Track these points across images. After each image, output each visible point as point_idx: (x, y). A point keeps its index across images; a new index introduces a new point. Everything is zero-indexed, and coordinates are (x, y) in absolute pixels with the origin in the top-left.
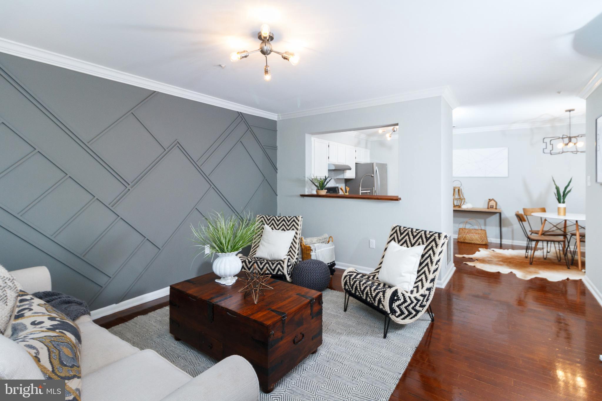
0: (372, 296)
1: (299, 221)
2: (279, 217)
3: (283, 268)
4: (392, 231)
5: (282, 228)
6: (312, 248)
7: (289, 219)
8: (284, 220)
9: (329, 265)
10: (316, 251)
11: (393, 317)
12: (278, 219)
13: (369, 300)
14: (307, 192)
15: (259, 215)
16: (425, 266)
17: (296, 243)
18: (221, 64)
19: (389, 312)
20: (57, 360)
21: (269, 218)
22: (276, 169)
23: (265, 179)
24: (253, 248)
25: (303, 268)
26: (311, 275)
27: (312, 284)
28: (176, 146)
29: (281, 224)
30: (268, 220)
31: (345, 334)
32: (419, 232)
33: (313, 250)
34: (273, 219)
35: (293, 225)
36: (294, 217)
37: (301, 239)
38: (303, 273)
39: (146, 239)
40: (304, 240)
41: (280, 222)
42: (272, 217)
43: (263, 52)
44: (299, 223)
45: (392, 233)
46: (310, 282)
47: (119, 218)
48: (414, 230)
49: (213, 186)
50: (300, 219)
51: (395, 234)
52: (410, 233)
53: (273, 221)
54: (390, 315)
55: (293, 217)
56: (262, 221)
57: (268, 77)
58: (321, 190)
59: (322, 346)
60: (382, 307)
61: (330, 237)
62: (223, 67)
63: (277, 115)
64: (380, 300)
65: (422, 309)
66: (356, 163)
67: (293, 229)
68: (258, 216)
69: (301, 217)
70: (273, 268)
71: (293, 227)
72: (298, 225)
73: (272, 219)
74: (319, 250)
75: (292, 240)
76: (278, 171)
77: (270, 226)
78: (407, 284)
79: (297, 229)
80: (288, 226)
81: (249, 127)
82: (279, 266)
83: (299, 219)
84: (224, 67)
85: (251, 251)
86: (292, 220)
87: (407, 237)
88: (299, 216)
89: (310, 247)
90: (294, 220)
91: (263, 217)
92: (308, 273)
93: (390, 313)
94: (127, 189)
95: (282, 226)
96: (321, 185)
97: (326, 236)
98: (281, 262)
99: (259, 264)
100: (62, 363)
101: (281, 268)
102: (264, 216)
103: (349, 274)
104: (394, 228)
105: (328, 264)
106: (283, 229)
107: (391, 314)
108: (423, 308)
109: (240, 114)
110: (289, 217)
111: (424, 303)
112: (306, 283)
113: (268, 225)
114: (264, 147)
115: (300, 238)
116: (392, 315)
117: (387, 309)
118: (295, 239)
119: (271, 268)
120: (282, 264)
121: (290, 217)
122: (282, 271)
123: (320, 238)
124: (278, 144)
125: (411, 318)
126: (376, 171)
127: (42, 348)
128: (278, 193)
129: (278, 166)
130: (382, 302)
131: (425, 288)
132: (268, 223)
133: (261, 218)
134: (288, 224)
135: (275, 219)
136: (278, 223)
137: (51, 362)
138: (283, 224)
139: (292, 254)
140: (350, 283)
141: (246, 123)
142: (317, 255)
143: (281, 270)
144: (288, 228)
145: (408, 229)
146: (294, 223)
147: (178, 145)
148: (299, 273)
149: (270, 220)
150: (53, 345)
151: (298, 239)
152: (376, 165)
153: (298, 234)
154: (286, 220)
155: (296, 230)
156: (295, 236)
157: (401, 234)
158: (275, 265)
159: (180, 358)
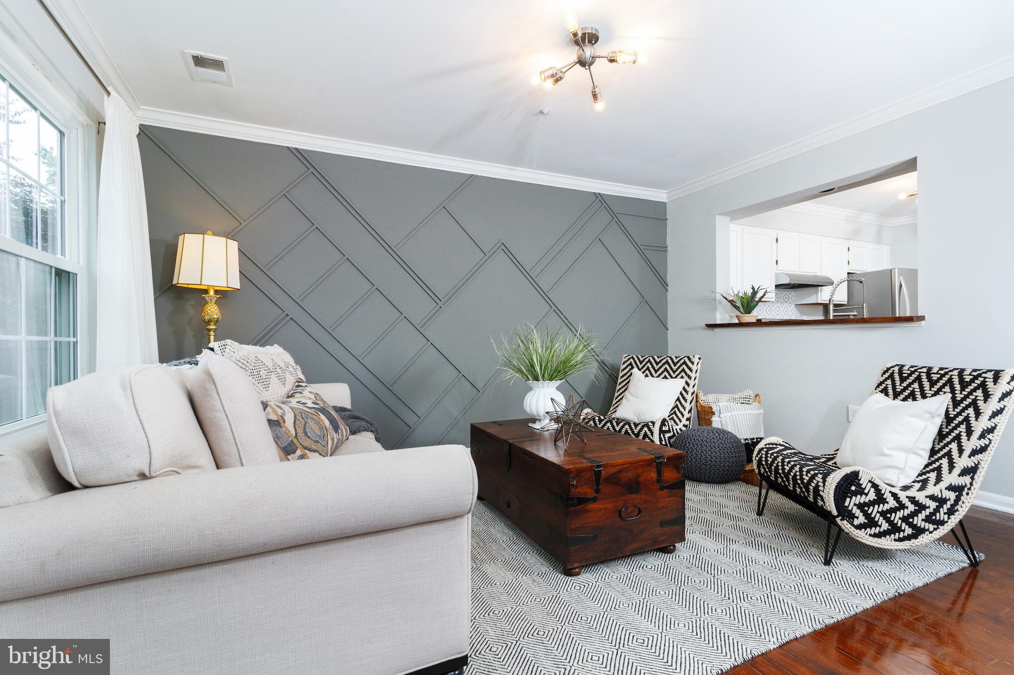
0: (802, 483)
1: (693, 363)
2: (658, 357)
3: (652, 434)
4: (882, 376)
5: (663, 376)
6: (714, 409)
7: (676, 361)
8: (667, 362)
9: (747, 441)
10: (721, 415)
11: (845, 525)
12: (658, 360)
13: (798, 490)
14: (721, 319)
15: (627, 355)
16: (953, 440)
17: (686, 400)
18: (541, 109)
19: (835, 513)
20: (302, 428)
21: (641, 359)
22: (665, 285)
23: (644, 301)
24: (614, 405)
25: (690, 436)
26: (701, 450)
27: (704, 466)
28: (501, 248)
29: (662, 369)
30: (641, 363)
31: (740, 542)
32: (946, 373)
33: (716, 414)
34: (649, 361)
35: (683, 370)
36: (685, 357)
37: (697, 395)
38: (687, 446)
39: (461, 374)
40: (702, 397)
41: (660, 365)
42: (647, 358)
43: (582, 63)
44: (694, 368)
45: (882, 379)
46: (699, 460)
47: (429, 343)
48: (935, 370)
49: (554, 308)
50: (696, 360)
51: (889, 382)
52: (924, 376)
53: (649, 364)
54: (838, 520)
55: (683, 358)
56: (631, 364)
57: (600, 106)
58: (746, 314)
59: (683, 545)
60: (822, 503)
61: (756, 396)
62: (546, 113)
63: (666, 191)
64: (816, 488)
65: (935, 529)
66: (848, 273)
67: (682, 377)
68: (624, 356)
69: (697, 357)
70: (636, 431)
71: (683, 374)
72: (691, 370)
73: (647, 360)
74: (728, 414)
75: (678, 394)
76: (669, 288)
77: (643, 373)
78: (897, 471)
79: (690, 377)
80: (674, 372)
81: (613, 215)
82: (646, 429)
83: (693, 360)
84: (548, 113)
85: (611, 410)
86: (682, 361)
87: (916, 385)
88: (694, 356)
89: (711, 408)
90: (685, 363)
91: (633, 358)
92: (696, 446)
93: (838, 516)
94: (438, 306)
95: (663, 372)
96: (746, 304)
97: (751, 393)
98: (650, 424)
99: (615, 424)
100: (306, 433)
101: (649, 433)
102: (635, 357)
103: (768, 446)
104: (888, 369)
105: (747, 439)
106: (665, 377)
107: (840, 518)
108: (936, 527)
109: (599, 197)
110: (676, 357)
111: (941, 515)
112: (692, 461)
113: (640, 370)
114: (642, 248)
115: (695, 393)
116: (841, 520)
117: (830, 505)
118: (684, 393)
119: (633, 432)
120: (650, 427)
121: (679, 357)
122: (651, 438)
123: (737, 396)
124: (669, 242)
125: (900, 540)
126: (901, 286)
127: (289, 412)
128: (669, 326)
129: (670, 279)
130: (821, 493)
131: (943, 485)
132: (640, 366)
133: (629, 359)
134: (675, 368)
135: (652, 360)
136: (656, 367)
137: (295, 427)
138: (666, 369)
139: (677, 417)
140: (766, 461)
141: (608, 209)
142: (724, 422)
143: (649, 436)
144: (674, 376)
145: (921, 368)
146: (684, 366)
147: (503, 247)
148: (682, 444)
149: (644, 363)
150: (302, 416)
151: (690, 394)
152: (898, 272)
153: (691, 386)
154: (670, 361)
155: (686, 378)
156: (684, 388)
157: (903, 380)
158: (639, 428)
159: (475, 516)
